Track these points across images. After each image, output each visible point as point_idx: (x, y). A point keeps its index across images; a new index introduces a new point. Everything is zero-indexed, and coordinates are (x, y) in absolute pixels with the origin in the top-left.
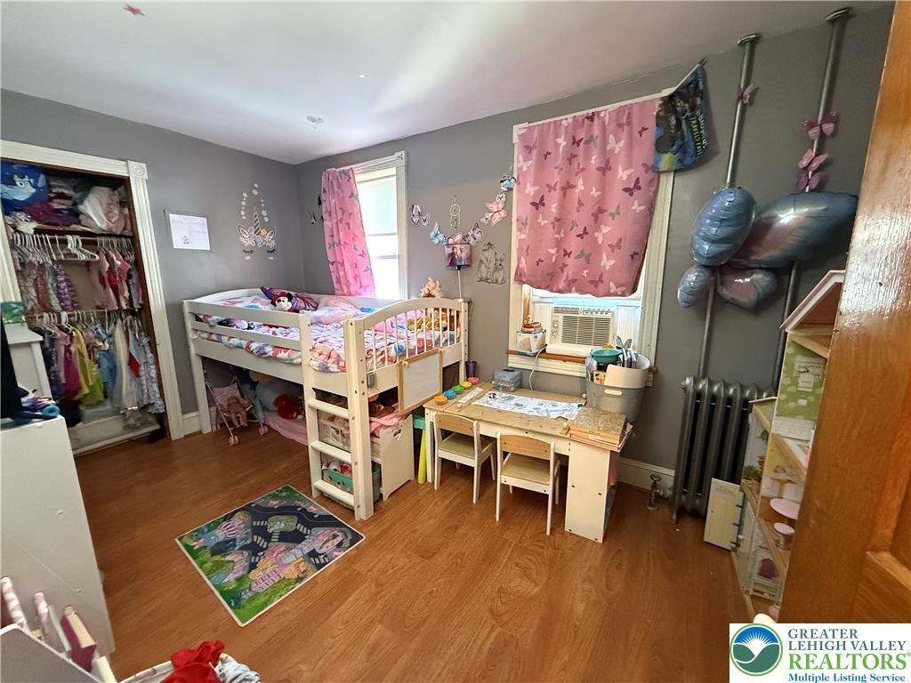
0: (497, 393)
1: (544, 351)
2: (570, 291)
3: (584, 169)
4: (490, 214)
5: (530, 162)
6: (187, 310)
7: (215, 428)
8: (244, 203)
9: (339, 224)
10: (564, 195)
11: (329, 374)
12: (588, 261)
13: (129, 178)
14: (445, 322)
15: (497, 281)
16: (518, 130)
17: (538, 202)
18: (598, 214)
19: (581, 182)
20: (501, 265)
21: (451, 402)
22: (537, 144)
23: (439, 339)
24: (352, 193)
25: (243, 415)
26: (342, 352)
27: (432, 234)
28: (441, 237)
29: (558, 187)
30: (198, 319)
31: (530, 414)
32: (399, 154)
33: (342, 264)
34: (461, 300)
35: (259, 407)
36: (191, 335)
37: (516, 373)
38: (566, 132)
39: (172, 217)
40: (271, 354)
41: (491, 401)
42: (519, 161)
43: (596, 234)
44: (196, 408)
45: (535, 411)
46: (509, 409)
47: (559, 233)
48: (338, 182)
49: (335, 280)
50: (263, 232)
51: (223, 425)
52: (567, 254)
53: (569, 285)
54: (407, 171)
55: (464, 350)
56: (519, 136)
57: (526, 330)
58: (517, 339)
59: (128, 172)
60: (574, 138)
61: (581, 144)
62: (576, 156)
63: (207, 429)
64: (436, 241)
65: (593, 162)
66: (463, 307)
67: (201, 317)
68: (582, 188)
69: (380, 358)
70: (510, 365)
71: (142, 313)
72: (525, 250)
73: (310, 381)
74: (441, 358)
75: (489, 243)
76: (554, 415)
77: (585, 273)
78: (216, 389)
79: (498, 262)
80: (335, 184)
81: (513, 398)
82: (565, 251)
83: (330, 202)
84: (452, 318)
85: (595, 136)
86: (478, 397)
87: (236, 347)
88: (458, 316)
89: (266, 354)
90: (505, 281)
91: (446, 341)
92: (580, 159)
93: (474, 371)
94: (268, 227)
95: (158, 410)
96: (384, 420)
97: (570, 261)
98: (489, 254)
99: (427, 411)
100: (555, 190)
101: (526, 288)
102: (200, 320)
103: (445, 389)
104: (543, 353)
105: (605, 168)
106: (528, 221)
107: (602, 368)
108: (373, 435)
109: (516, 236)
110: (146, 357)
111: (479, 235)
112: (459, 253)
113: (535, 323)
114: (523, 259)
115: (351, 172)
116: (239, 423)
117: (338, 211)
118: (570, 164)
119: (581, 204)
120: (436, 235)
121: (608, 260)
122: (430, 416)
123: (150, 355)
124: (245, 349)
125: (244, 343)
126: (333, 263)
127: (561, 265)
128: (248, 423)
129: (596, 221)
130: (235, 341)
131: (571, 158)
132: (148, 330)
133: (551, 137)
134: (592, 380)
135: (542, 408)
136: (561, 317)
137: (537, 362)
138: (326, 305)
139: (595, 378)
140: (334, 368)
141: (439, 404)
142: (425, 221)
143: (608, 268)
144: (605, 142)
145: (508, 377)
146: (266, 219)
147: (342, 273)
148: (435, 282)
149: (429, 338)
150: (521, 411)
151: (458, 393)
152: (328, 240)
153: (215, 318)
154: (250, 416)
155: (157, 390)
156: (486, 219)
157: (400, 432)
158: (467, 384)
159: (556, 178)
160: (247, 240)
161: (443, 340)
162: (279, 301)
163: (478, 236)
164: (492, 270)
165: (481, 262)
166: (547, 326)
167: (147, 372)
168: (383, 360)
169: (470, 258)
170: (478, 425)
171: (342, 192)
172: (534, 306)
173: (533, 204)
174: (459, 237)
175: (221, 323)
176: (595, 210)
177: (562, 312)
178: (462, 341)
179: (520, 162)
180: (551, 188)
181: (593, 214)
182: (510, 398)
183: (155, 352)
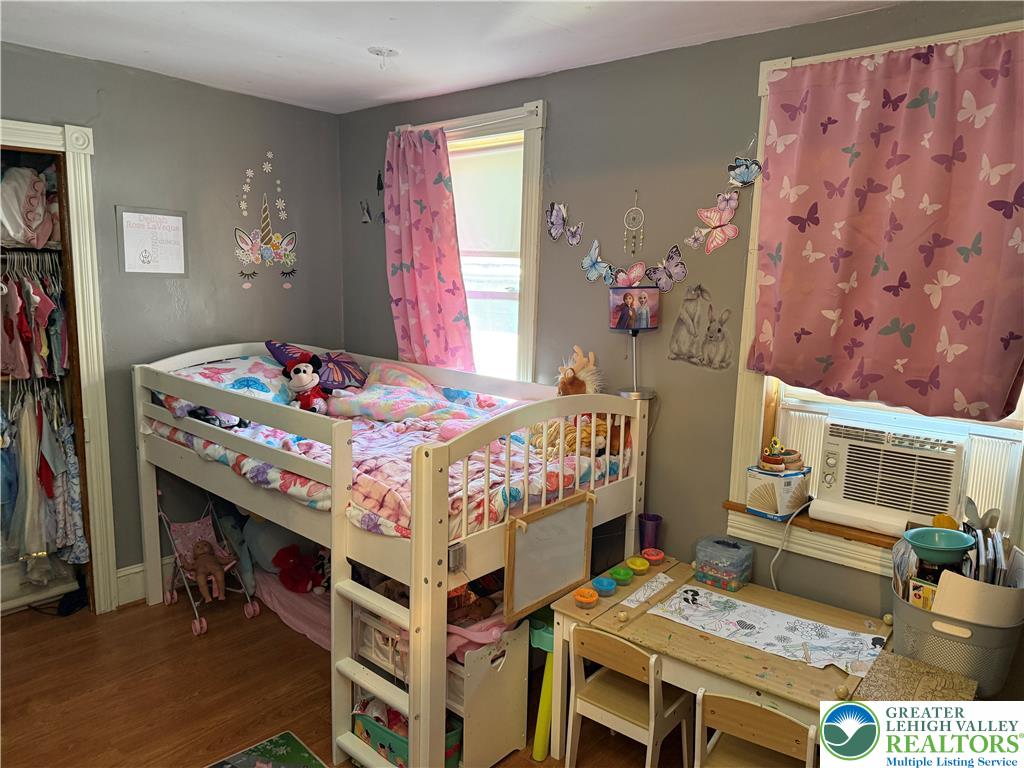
0: (702, 591)
1: (805, 511)
2: (865, 397)
3: (905, 157)
4: (705, 231)
5: (791, 138)
6: (138, 381)
7: (168, 595)
8: (246, 188)
9: (414, 230)
10: (861, 206)
11: (379, 539)
12: (907, 341)
13: (64, 153)
14: (601, 439)
15: (710, 362)
16: (770, 71)
17: (805, 216)
18: (934, 249)
19: (897, 182)
20: (720, 330)
21: (607, 602)
22: (808, 103)
23: (588, 474)
24: (440, 175)
25: (218, 578)
26: (404, 495)
27: (587, 262)
28: (603, 269)
29: (849, 190)
30: (155, 399)
31: (769, 650)
32: (530, 106)
33: (415, 304)
34: (634, 395)
35: (247, 564)
36: (143, 429)
37: (743, 553)
38: (871, 82)
39: (128, 217)
40: (277, 485)
41: (688, 609)
42: (768, 134)
43: (927, 288)
44: (141, 559)
45: (780, 645)
46: (723, 634)
47: (846, 278)
48: (416, 152)
49: (399, 332)
50: (276, 238)
51: (181, 591)
52: (861, 321)
53: (863, 386)
54: (545, 138)
55: (636, 491)
56: (771, 84)
57: (768, 466)
58: (746, 483)
59: (65, 145)
60: (886, 94)
61: (903, 105)
62: (889, 128)
63: (156, 598)
64: (593, 275)
65: (926, 143)
66: (638, 409)
67: (162, 397)
68: (901, 195)
69: (475, 514)
70: (730, 531)
71: (65, 383)
72: (772, 309)
73: (344, 546)
74: (590, 511)
75: (699, 288)
76: (819, 660)
77: (900, 363)
78: (175, 526)
79: (716, 326)
80: (410, 156)
81: (733, 607)
82: (858, 314)
83: (400, 188)
84: (615, 430)
85: (933, 91)
86: (663, 597)
87: (217, 461)
88: (628, 424)
89: (268, 483)
90: (727, 364)
91: (603, 476)
92: (899, 135)
93: (657, 536)
94: (284, 228)
95: (78, 558)
96: (475, 632)
97: (867, 336)
98: (698, 308)
99: (557, 618)
100: (842, 194)
101: (773, 383)
102: (160, 403)
103: (595, 572)
104: (802, 515)
105: (953, 156)
106: (782, 253)
107: (929, 572)
108: (453, 658)
109: (755, 280)
110: (66, 463)
111: (679, 269)
112: (636, 304)
113: (788, 453)
114: (767, 326)
115: (440, 135)
116: (211, 591)
117: (412, 205)
118: (877, 144)
119: (896, 226)
120: (594, 264)
121: (951, 343)
122: (564, 629)
123: (73, 459)
124: (233, 468)
125: (231, 456)
126: (397, 302)
127: (848, 343)
128: (227, 593)
129: (928, 261)
130: (216, 450)
131: (879, 132)
132: (74, 413)
133: (839, 89)
134: (906, 596)
135: (796, 639)
136: (843, 446)
137: (790, 533)
138: (382, 380)
139: (912, 592)
140: (388, 527)
141: (582, 606)
142: (574, 235)
143: (950, 359)
144: (953, 104)
145: (725, 559)
146: (283, 215)
147: (412, 321)
148: (586, 355)
149: (569, 472)
150: (749, 641)
151: (622, 583)
152: (391, 259)
153: (184, 402)
154: (231, 580)
155: (79, 522)
156: (696, 240)
157: (503, 654)
158: (640, 564)
159: (845, 171)
160: (248, 252)
161: (595, 475)
162: (297, 371)
163: (676, 271)
164: (701, 338)
165: (680, 321)
166: (813, 459)
167: (67, 489)
168: (480, 519)
169: (657, 316)
170: (658, 662)
171: (423, 171)
172: (788, 416)
173: (794, 220)
174: (637, 272)
175: (193, 413)
176: (926, 239)
177: (847, 436)
178: (634, 474)
179: (770, 136)
180: (832, 190)
181: (922, 249)
182: (727, 607)
183: (80, 453)
